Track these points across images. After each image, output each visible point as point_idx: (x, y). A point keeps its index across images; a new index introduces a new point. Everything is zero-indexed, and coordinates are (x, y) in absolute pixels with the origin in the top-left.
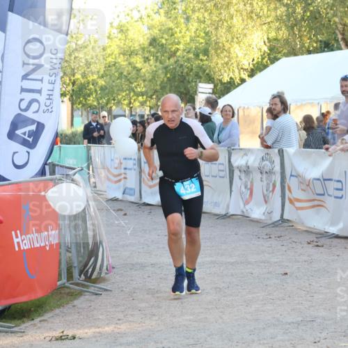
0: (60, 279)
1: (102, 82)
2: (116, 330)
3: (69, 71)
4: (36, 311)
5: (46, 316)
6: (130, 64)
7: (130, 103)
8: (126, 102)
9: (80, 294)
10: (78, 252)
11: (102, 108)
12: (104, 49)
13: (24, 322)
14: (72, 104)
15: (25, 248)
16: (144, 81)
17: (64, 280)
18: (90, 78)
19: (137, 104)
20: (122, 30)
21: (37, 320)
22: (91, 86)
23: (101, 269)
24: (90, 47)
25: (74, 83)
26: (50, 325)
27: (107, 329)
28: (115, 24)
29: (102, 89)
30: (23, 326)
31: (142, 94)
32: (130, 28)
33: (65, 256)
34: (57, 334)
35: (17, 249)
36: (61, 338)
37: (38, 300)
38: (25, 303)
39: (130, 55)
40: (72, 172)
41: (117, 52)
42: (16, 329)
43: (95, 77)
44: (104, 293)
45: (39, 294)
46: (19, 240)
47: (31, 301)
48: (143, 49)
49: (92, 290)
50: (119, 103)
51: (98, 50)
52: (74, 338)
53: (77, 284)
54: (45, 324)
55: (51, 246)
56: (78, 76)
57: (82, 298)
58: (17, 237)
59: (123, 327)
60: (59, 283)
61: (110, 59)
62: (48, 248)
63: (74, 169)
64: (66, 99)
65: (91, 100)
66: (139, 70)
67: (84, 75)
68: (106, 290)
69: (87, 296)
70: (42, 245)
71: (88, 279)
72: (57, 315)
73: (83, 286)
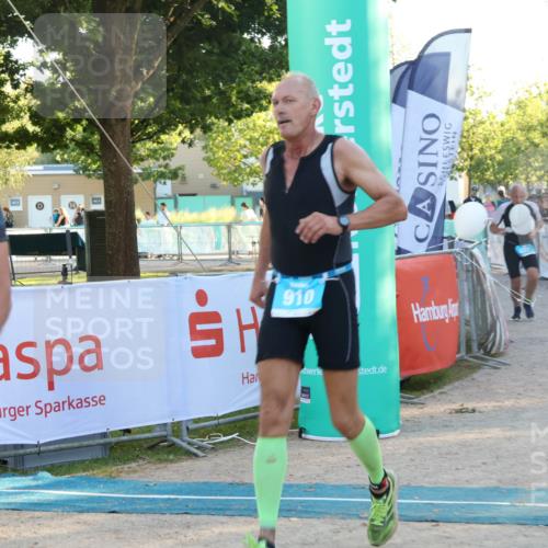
0: (459, 352)
1: (499, 157)
2: (517, 405)
3: (466, 146)
4: (435, 382)
5: (446, 389)
6: (528, 139)
7: (527, 178)
8: (523, 177)
9: (479, 367)
10: (477, 325)
11: (500, 183)
12: (502, 125)
13: (423, 394)
14: (470, 179)
15: (425, 320)
16: (542, 155)
17: (463, 353)
18: (488, 153)
19: (534, 178)
20: (521, 105)
21: (436, 392)
22: (489, 161)
23: (500, 344)
24: (488, 123)
25: (471, 158)
26: (450, 397)
27: (507, 403)
28: (513, 101)
29: (500, 163)
30: (422, 398)
31: (541, 168)
32: (529, 104)
33: (464, 329)
34: (457, 406)
35: (416, 321)
36: (460, 411)
37: (438, 372)
38: (425, 374)
39: (528, 130)
40: (470, 246)
41: (515, 127)
42: (415, 400)
43: (493, 152)
44: (503, 367)
45: (438, 367)
46: (418, 312)
47: (431, 373)
48: (542, 125)
49: (490, 363)
50: (515, 178)
51: (496, 126)
52: (474, 411)
53: (476, 358)
54: (444, 396)
55: (451, 318)
56: (476, 151)
57: (481, 372)
58: (416, 309)
59: (523, 402)
60: (458, 356)
61: (508, 135)
62: (447, 321)
63: (473, 242)
64: (464, 174)
65: (489, 175)
66: (537, 146)
67: (482, 150)
68: (504, 364)
69: (486, 370)
70: (442, 317)
71: (488, 353)
72: (457, 388)
73: (482, 359)
